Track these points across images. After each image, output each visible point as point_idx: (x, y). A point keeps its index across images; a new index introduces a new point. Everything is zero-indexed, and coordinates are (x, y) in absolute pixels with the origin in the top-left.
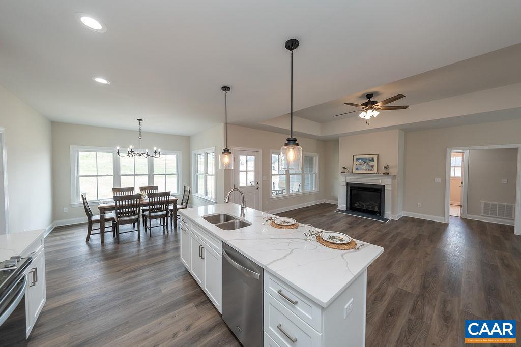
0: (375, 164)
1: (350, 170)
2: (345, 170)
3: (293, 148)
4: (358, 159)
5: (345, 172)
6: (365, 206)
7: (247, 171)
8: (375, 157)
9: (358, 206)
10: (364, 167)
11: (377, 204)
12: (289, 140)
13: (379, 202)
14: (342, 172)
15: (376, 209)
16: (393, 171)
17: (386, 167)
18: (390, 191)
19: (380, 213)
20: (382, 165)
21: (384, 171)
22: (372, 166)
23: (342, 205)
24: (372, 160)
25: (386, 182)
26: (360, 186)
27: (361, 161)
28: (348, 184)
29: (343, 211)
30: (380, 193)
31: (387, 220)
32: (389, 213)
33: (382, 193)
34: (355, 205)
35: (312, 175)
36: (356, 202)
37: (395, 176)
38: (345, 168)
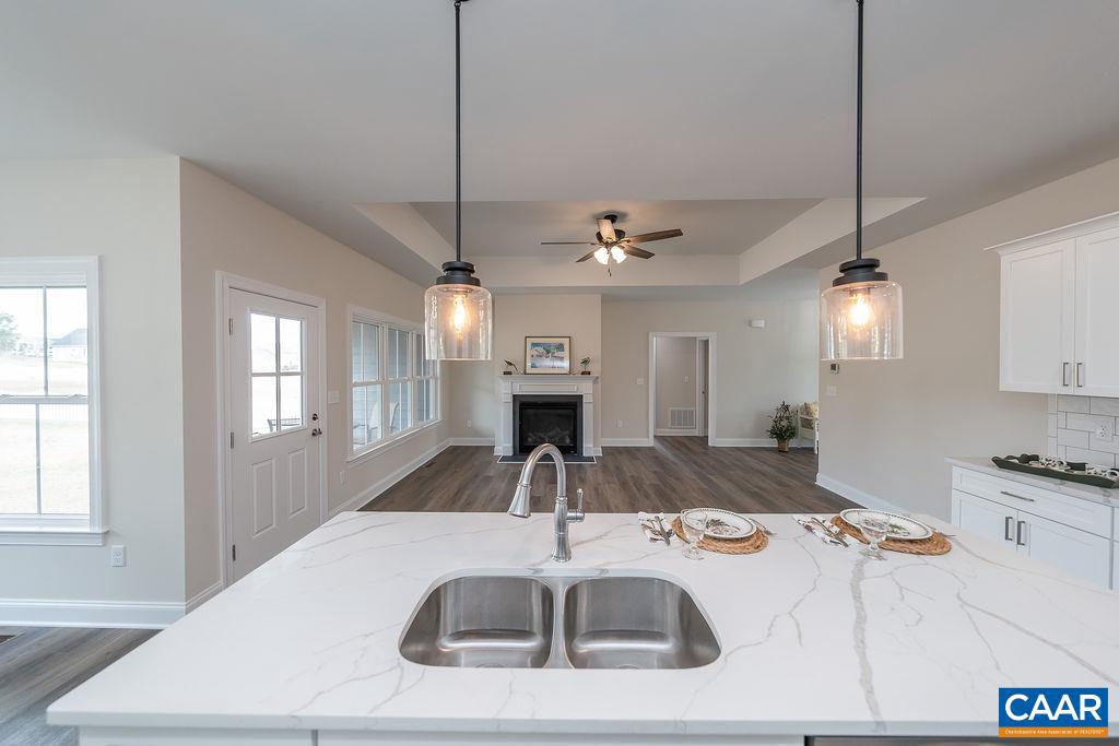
1: (520, 369)
2: (510, 369)
3: (868, 290)
4: (534, 345)
5: (510, 373)
6: (546, 438)
7: (278, 374)
8: (566, 342)
10: (547, 361)
11: (568, 432)
12: (845, 268)
13: (572, 428)
14: (505, 373)
15: (568, 441)
16: (594, 368)
17: (585, 362)
18: (591, 405)
19: (575, 449)
20: (580, 357)
21: (581, 368)
22: (561, 359)
23: (504, 445)
24: (560, 347)
25: (583, 388)
26: (540, 401)
27: (541, 349)
28: (515, 397)
29: (504, 458)
30: (575, 410)
31: (591, 459)
32: (591, 446)
33: (578, 409)
34: (530, 440)
35: (428, 382)
36: (531, 434)
37: (597, 378)
38: (510, 364)
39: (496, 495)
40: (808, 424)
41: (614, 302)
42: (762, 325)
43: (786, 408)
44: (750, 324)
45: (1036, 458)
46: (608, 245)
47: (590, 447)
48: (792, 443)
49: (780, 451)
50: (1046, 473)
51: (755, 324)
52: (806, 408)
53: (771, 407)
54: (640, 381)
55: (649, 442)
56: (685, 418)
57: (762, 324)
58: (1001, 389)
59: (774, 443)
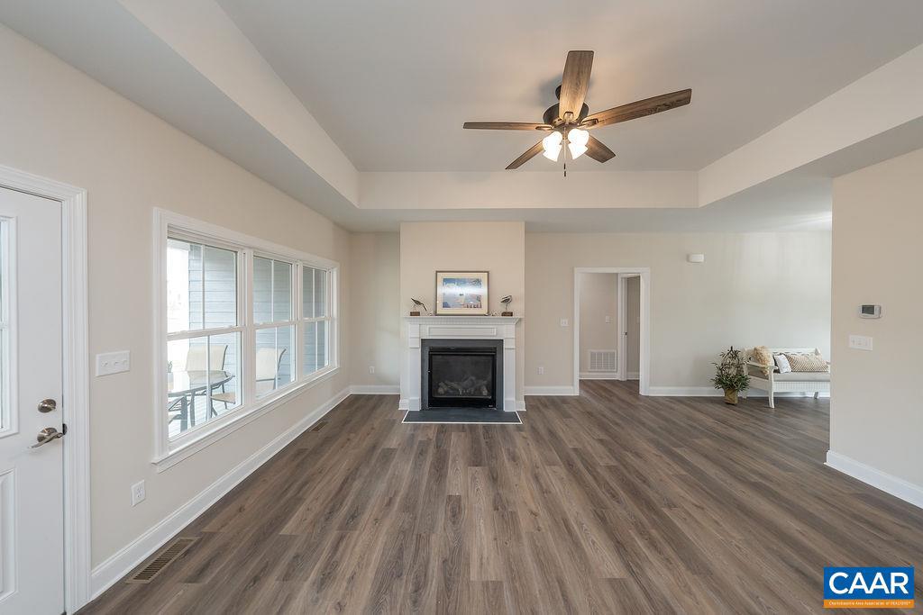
0: (483, 292)
2: (419, 309)
4: (446, 281)
5: (418, 314)
6: (460, 389)
8: (484, 277)
9: (446, 392)
11: (485, 382)
13: (490, 377)
14: (412, 314)
15: (485, 392)
16: (517, 307)
17: (507, 301)
18: (513, 352)
19: (494, 403)
20: (500, 293)
21: (502, 308)
24: (477, 284)
25: (504, 332)
26: (453, 346)
27: (454, 286)
28: (423, 341)
30: (494, 357)
31: (512, 417)
32: (514, 399)
33: (498, 356)
34: (441, 390)
35: (321, 324)
36: (442, 384)
37: (520, 320)
38: (418, 303)
39: (396, 493)
40: (760, 372)
42: (702, 261)
43: (734, 354)
44: (688, 258)
46: (564, 129)
47: (512, 401)
49: (728, 402)
51: (694, 257)
53: (714, 349)
54: (564, 322)
55: (574, 391)
56: (604, 360)
57: (701, 258)
59: (720, 393)
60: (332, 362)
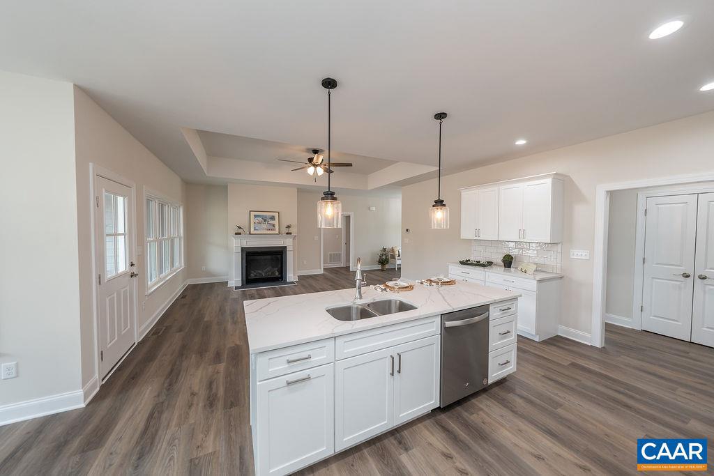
0: (276, 222)
1: (247, 231)
2: (240, 231)
3: (441, 209)
4: (256, 216)
5: (240, 234)
6: (263, 273)
7: (115, 235)
8: (276, 215)
9: (255, 276)
10: (265, 226)
11: (277, 269)
12: (436, 202)
13: (280, 266)
14: (236, 234)
15: (277, 274)
16: (294, 230)
17: (289, 227)
18: (292, 252)
19: (282, 278)
20: (285, 223)
21: (286, 231)
22: (274, 226)
23: (235, 279)
24: (273, 218)
25: (287, 242)
26: (259, 250)
27: (260, 219)
28: (243, 249)
29: (236, 288)
30: (281, 255)
31: (292, 283)
32: (292, 275)
33: (284, 255)
34: (252, 275)
36: (253, 272)
37: (295, 236)
38: (240, 228)
40: (393, 257)
41: (304, 193)
43: (385, 250)
44: (369, 209)
45: (469, 260)
46: (315, 166)
47: (291, 277)
48: (387, 267)
49: (382, 270)
50: (472, 264)
51: (371, 208)
52: (393, 250)
53: (378, 250)
54: (316, 238)
55: (321, 272)
56: (336, 257)
57: (374, 209)
58: (462, 238)
59: (379, 267)
60: (180, 263)
